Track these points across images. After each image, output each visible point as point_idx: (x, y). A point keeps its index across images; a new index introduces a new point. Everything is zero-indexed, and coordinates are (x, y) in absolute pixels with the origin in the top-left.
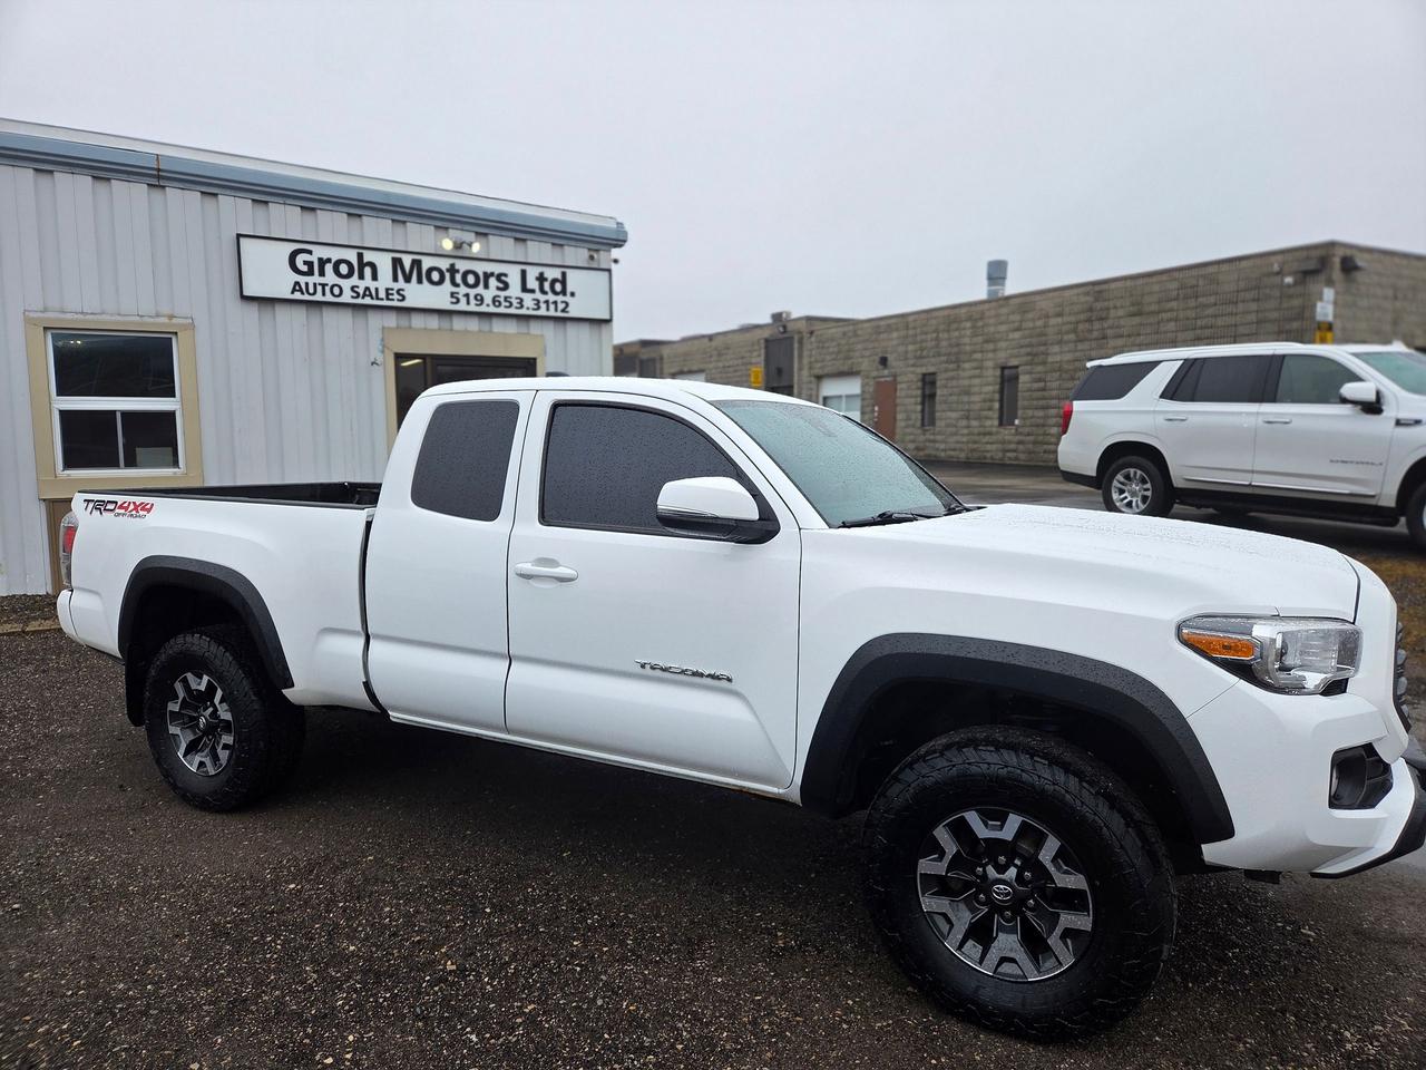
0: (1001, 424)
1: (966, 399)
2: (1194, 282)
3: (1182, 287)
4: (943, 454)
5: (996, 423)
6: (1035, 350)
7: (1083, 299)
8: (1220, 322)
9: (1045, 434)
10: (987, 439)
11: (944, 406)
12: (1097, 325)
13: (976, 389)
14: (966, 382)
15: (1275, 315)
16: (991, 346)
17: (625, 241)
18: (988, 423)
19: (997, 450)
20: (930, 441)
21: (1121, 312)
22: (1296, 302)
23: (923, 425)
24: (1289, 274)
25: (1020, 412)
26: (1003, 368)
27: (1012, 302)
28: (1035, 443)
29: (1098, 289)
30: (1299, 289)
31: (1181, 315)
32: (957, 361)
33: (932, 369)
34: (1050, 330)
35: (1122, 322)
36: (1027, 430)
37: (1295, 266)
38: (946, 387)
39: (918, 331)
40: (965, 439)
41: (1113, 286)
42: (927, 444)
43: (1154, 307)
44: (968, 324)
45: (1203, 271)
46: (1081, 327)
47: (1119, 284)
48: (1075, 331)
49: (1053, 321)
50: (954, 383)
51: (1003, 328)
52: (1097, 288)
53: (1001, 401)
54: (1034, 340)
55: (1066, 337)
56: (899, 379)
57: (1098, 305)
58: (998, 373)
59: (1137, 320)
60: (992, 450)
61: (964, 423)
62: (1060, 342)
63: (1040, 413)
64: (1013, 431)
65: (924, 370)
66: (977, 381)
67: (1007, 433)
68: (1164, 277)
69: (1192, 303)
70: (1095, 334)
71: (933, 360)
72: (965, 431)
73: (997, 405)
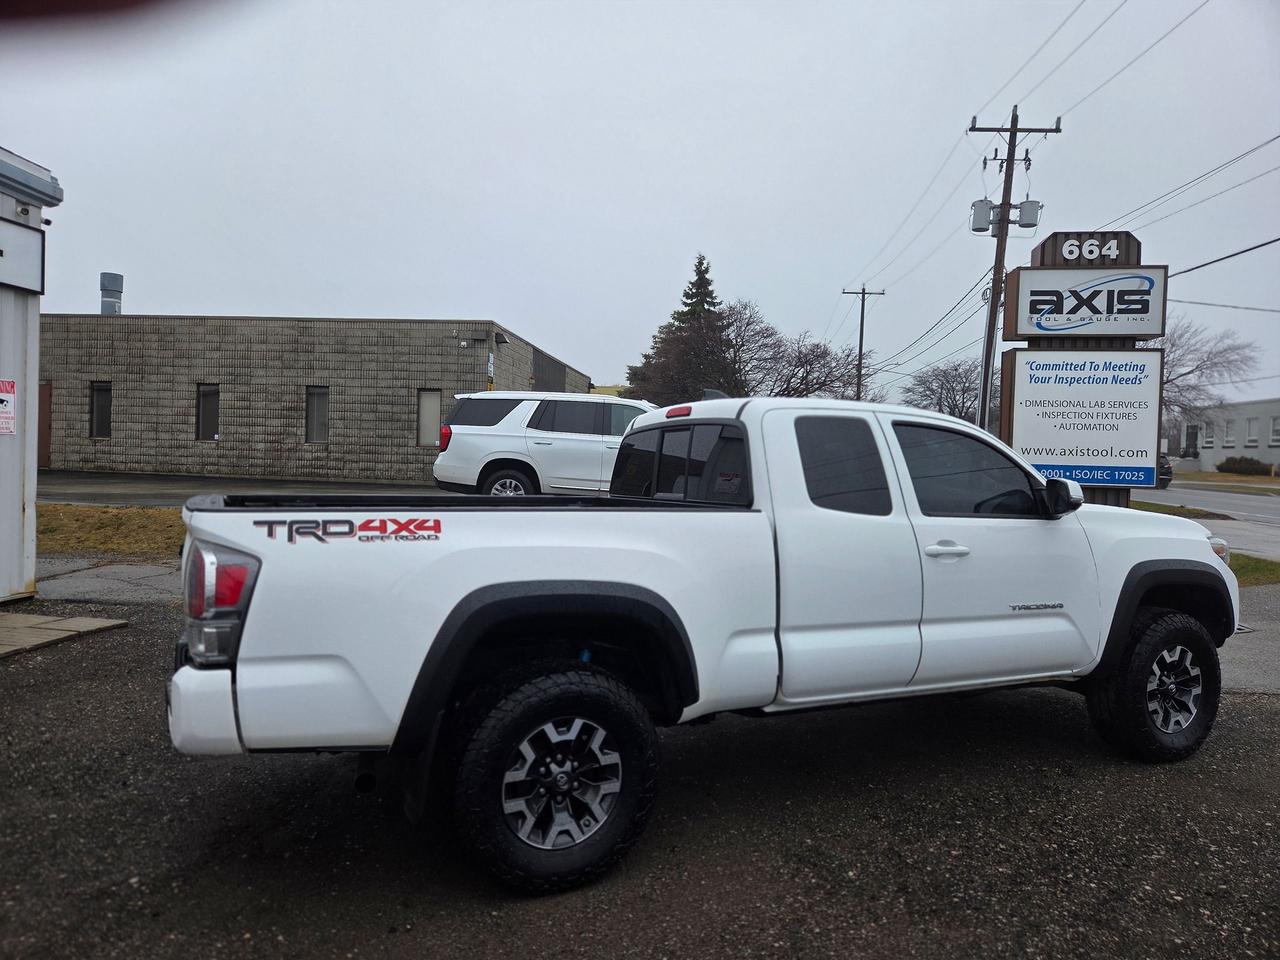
0: (197, 439)
1: (153, 411)
2: (390, 333)
3: (382, 335)
4: (122, 467)
5: (193, 437)
6: (238, 371)
7: (287, 331)
8: (413, 367)
9: (250, 449)
10: (182, 451)
11: (122, 417)
12: (302, 356)
13: (166, 402)
14: (153, 395)
15: (454, 367)
16: (185, 362)
17: (60, 200)
18: (183, 436)
19: (193, 464)
20: (104, 452)
21: (326, 349)
22: (469, 360)
23: (91, 435)
24: (464, 339)
25: (221, 428)
26: (199, 385)
27: (210, 322)
28: (238, 457)
29: (303, 325)
30: (471, 351)
31: (381, 358)
32: (141, 372)
33: (105, 378)
34: (254, 354)
35: (328, 357)
36: (229, 445)
37: (469, 335)
38: (126, 397)
39: (84, 335)
40: (153, 452)
41: (318, 325)
42: (98, 455)
43: (356, 348)
44: (155, 337)
45: (397, 326)
46: (286, 356)
47: (325, 324)
48: (280, 358)
49: (256, 347)
50: (137, 394)
51: (200, 346)
52: (301, 324)
53: (198, 416)
54: (237, 362)
55: (271, 363)
56: (54, 384)
57: (304, 339)
58: (194, 388)
59: (343, 357)
60: (189, 463)
61: (152, 435)
62: (265, 367)
63: (244, 430)
64: (214, 446)
65: (93, 377)
66: (169, 394)
67: (206, 447)
68: (365, 326)
69: (390, 349)
70: (301, 364)
71: (106, 368)
72: (153, 444)
73: (193, 420)
